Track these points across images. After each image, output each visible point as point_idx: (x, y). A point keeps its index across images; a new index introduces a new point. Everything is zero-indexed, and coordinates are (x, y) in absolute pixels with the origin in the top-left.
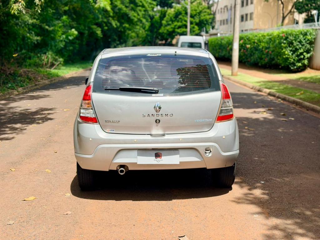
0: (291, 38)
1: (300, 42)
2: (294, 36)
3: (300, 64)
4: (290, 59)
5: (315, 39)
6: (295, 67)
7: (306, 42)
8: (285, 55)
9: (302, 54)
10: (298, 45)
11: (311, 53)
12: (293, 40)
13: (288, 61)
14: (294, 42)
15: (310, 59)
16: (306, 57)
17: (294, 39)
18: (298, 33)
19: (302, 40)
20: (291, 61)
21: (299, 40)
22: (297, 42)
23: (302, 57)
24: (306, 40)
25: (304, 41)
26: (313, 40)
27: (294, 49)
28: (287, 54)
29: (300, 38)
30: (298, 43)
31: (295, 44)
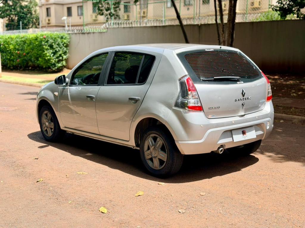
0: (51, 41)
1: (58, 45)
2: (54, 39)
3: (60, 65)
4: (51, 60)
5: (69, 42)
6: (56, 68)
7: (63, 45)
8: (47, 57)
9: (60, 55)
10: (57, 47)
11: (67, 55)
12: (53, 43)
13: (50, 62)
14: (53, 44)
15: (67, 60)
16: (64, 59)
17: (53, 41)
18: (56, 37)
19: (60, 43)
20: (52, 62)
21: (57, 43)
22: (56, 44)
23: (61, 58)
24: (63, 43)
25: (62, 44)
26: (68, 43)
27: (54, 51)
28: (48, 56)
29: (58, 41)
30: (57, 46)
31: (54, 47)
